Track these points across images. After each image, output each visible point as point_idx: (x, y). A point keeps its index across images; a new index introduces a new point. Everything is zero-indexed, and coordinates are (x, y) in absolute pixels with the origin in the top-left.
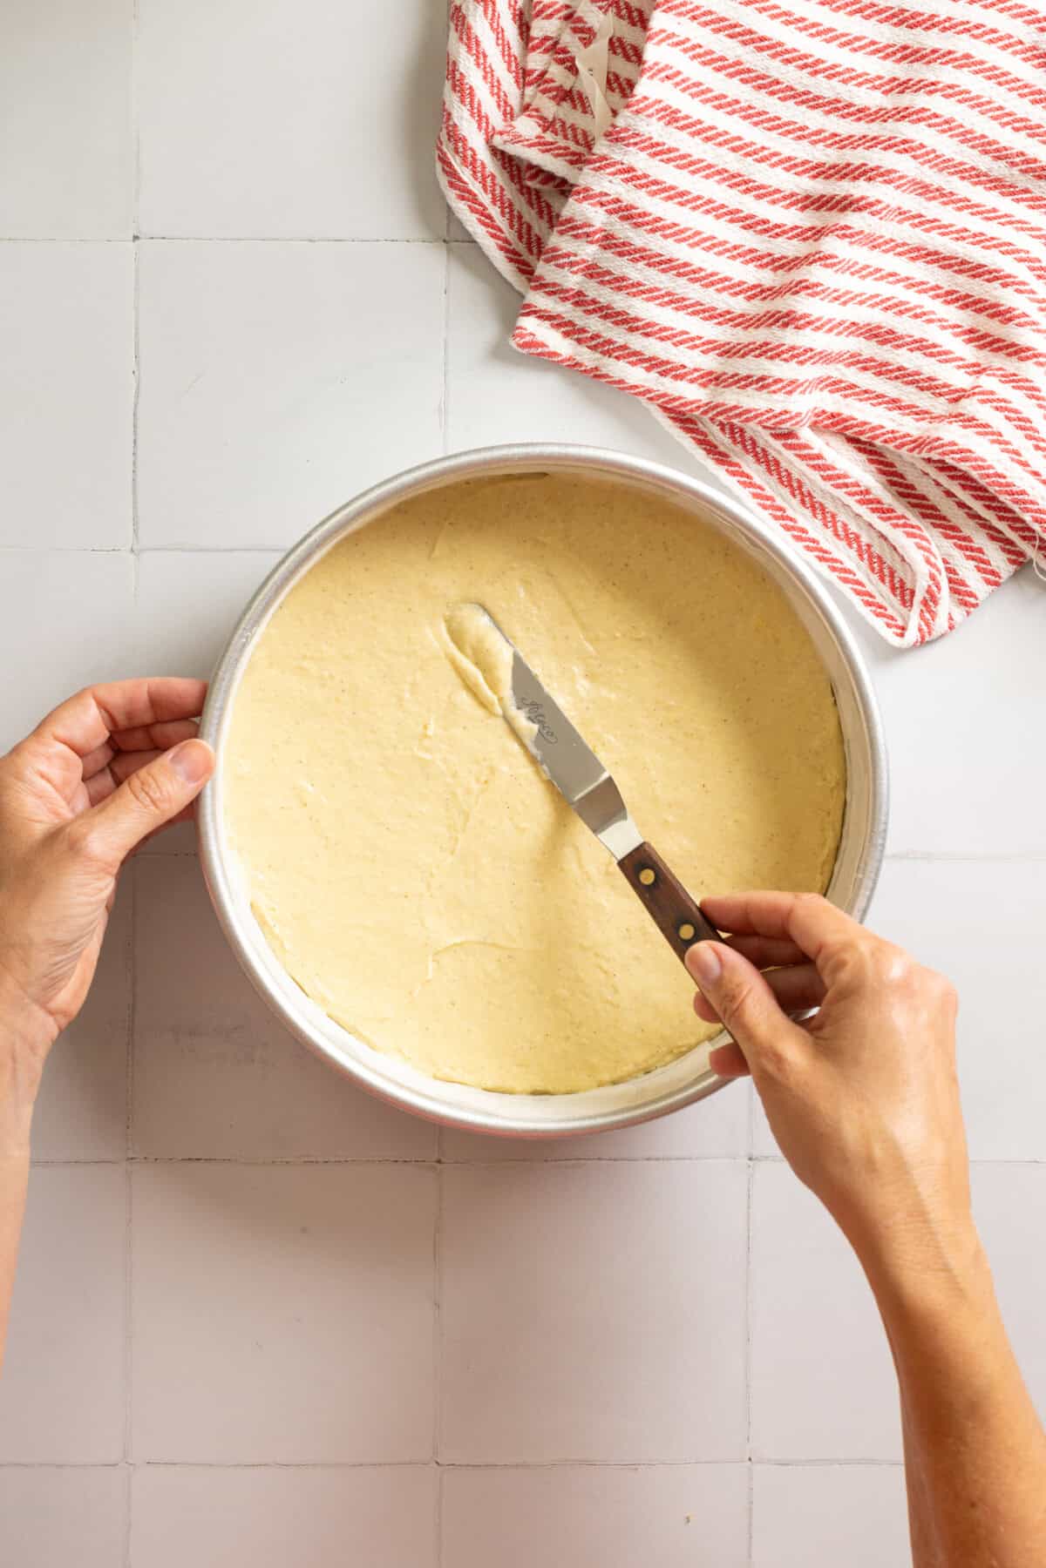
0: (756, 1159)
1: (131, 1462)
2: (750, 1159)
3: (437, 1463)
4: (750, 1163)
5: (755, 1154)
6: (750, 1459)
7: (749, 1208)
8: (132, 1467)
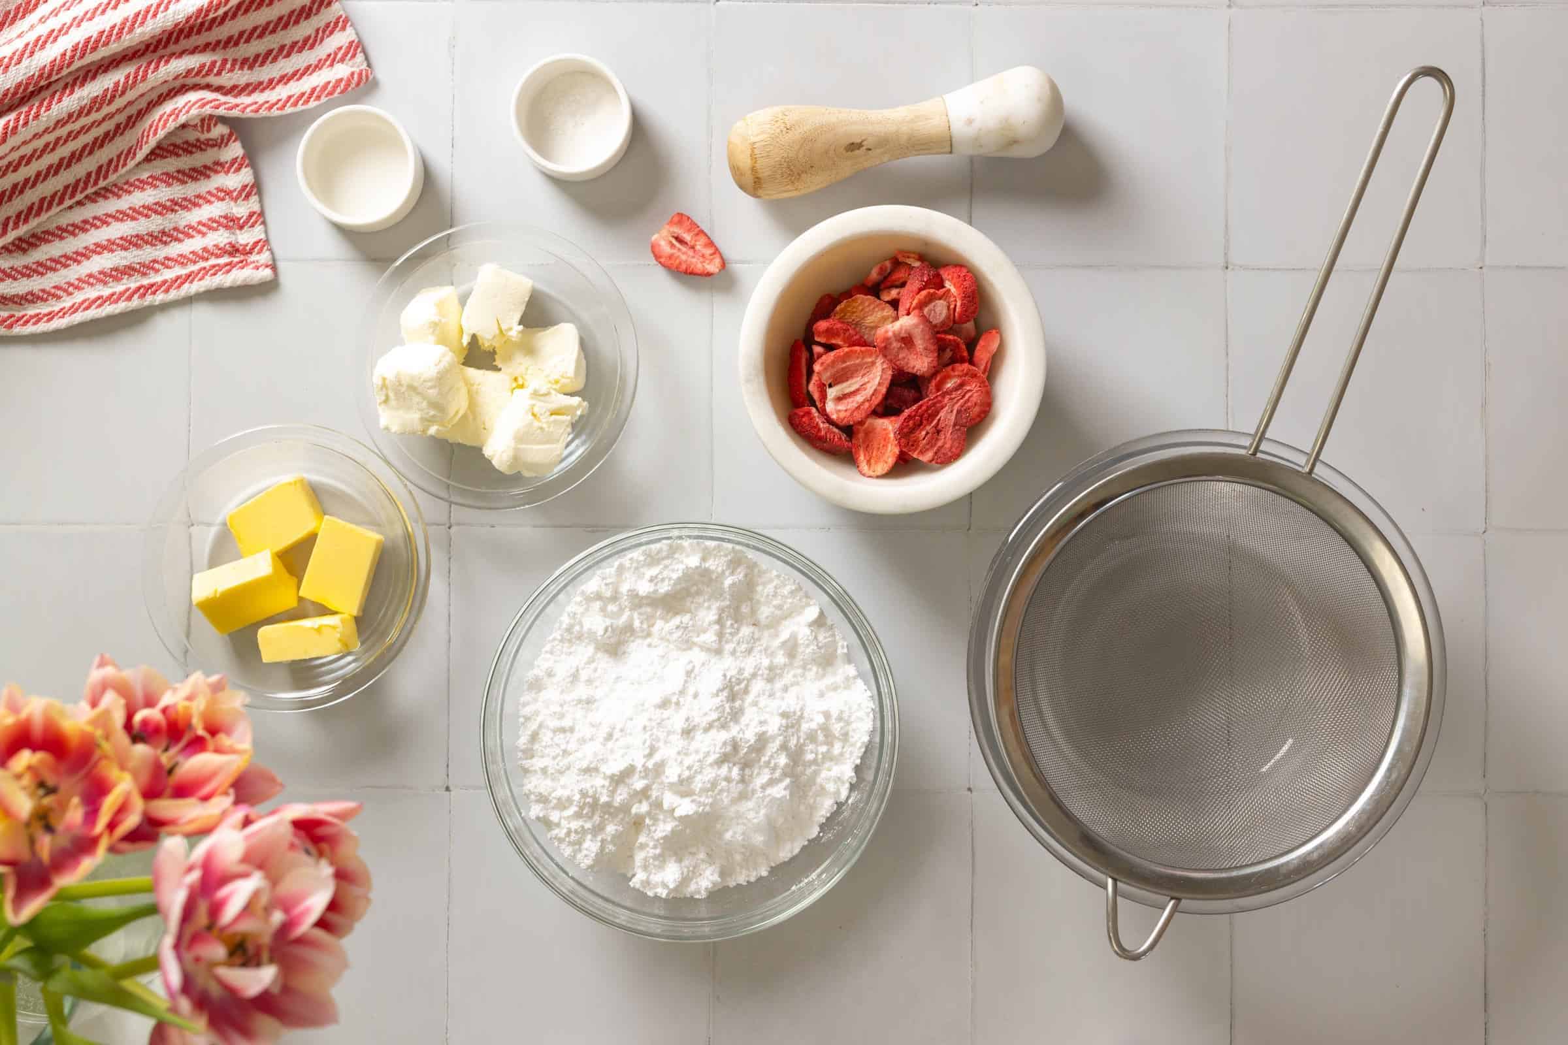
0: (1227, 262)
1: (1483, 792)
2: (1227, 268)
3: (1484, 532)
4: (1230, 267)
5: (1222, 263)
6: (1481, 268)
7: (1268, 269)
8: (1488, 791)
